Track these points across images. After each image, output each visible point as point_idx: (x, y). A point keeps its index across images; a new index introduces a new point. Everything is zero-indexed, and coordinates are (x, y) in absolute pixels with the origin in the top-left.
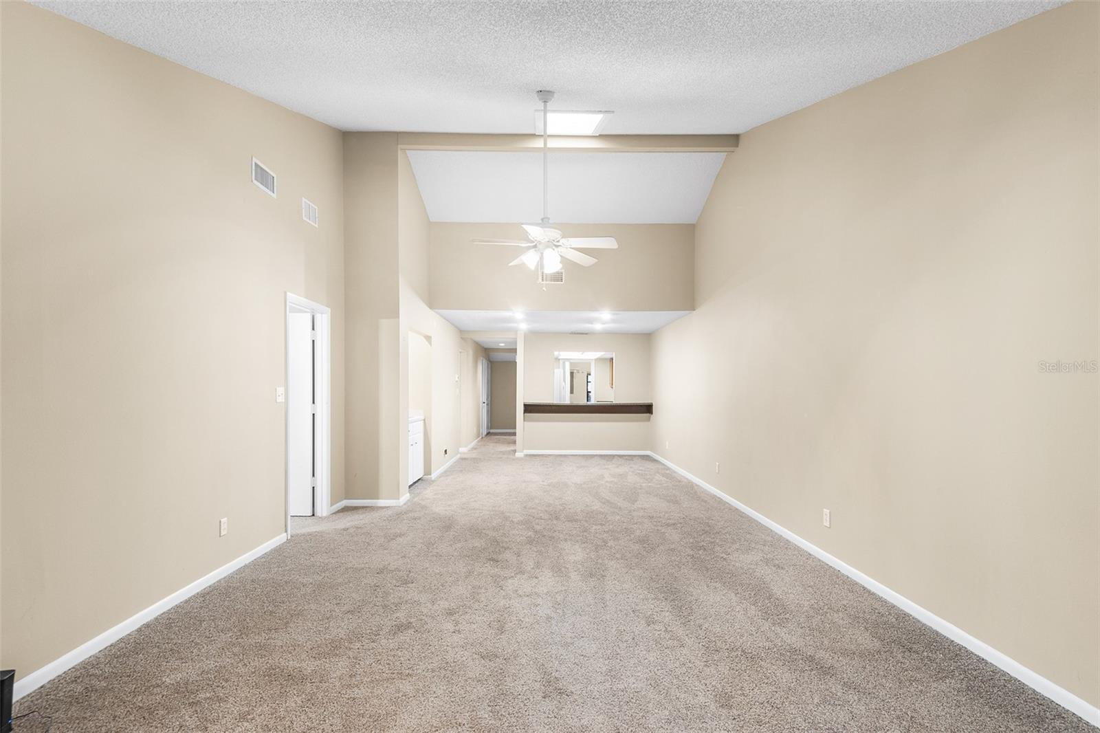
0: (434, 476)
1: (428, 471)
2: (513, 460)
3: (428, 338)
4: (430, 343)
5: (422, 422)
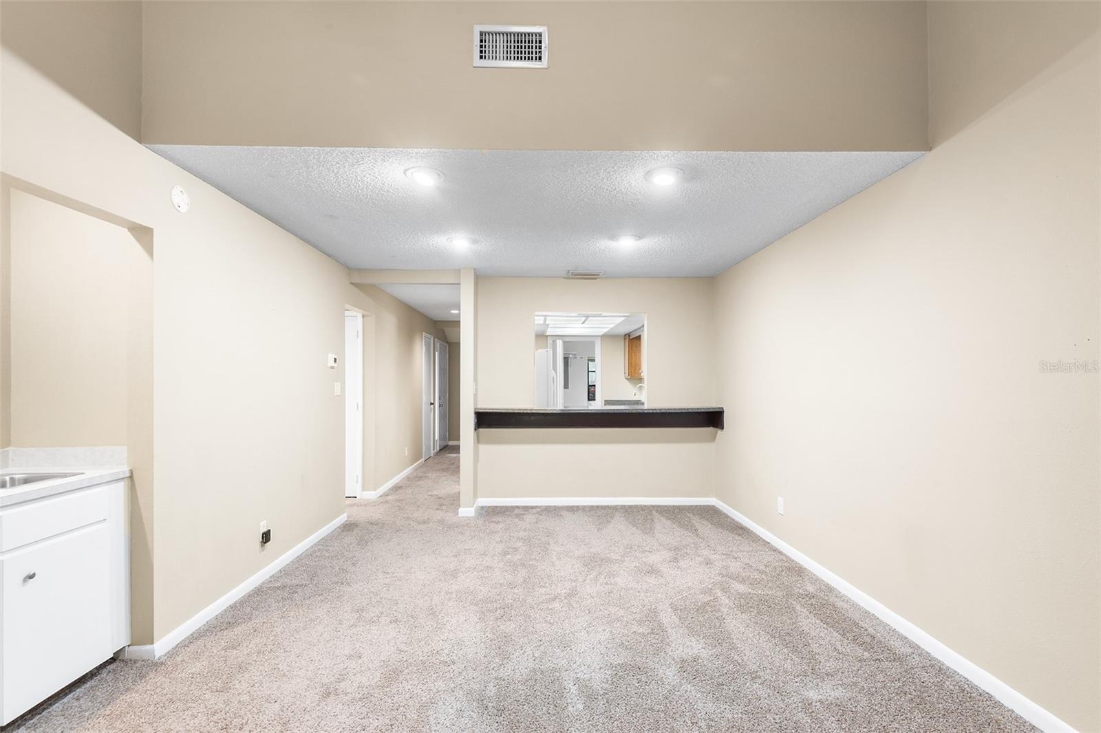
0: (160, 647)
1: (142, 630)
2: (451, 527)
3: (143, 234)
4: (149, 248)
5: (121, 489)
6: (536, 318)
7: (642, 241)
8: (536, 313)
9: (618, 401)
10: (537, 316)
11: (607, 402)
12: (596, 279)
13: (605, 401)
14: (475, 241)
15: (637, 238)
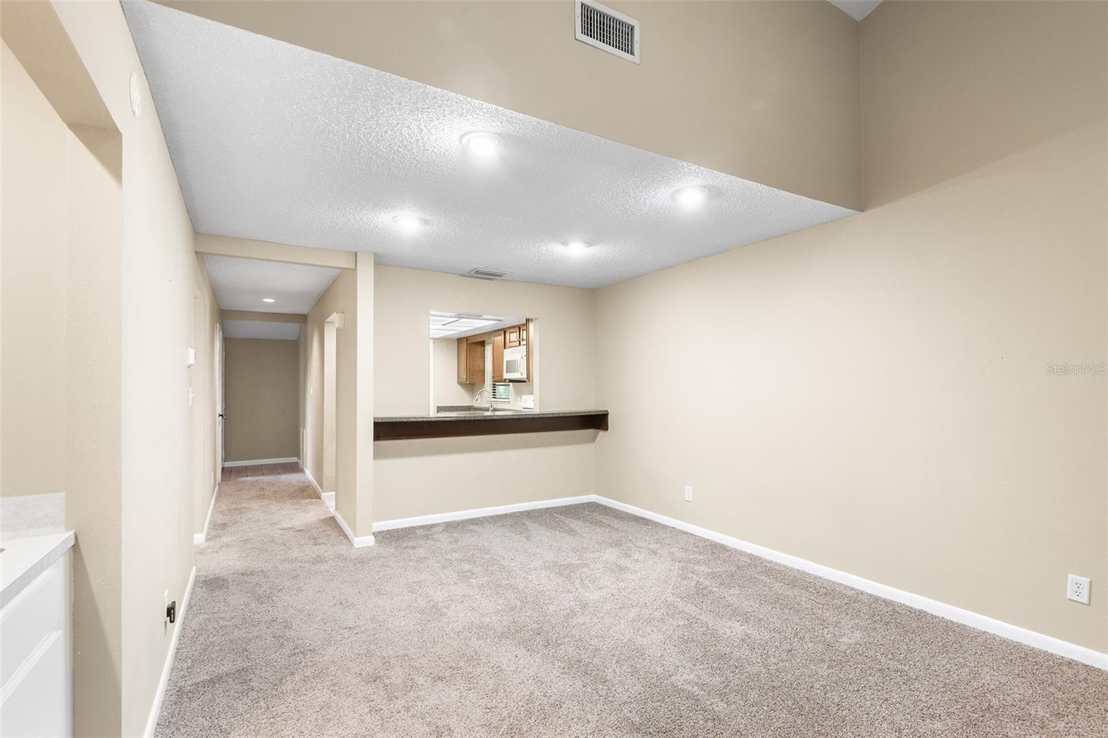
6: (431, 318)
7: (590, 248)
8: (431, 313)
9: (450, 407)
10: (433, 315)
11: (440, 409)
12: (492, 279)
13: (438, 407)
14: (426, 222)
15: (587, 244)
